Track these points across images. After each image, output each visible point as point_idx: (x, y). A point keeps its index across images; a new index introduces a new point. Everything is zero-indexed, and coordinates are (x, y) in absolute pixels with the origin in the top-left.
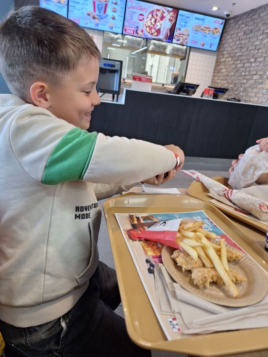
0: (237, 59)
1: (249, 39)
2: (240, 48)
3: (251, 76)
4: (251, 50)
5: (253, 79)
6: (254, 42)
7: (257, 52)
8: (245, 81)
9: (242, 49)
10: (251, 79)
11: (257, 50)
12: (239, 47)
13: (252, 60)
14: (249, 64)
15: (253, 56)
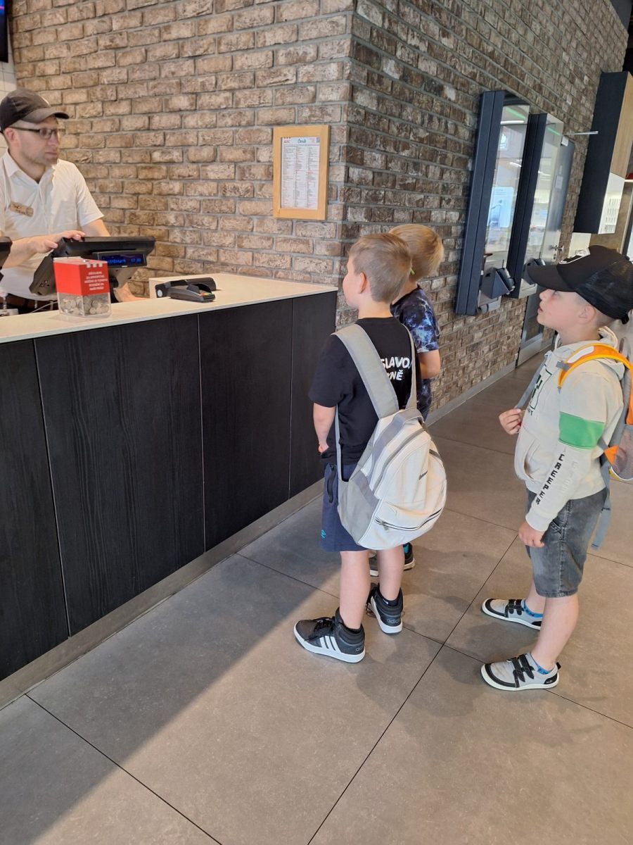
0: (111, 94)
1: (138, 14)
2: (112, 53)
3: (195, 166)
4: (164, 59)
5: (207, 179)
6: (167, 28)
7: (192, 70)
8: (176, 187)
9: (120, 54)
10: (199, 178)
11: (190, 62)
12: (106, 48)
13: (182, 102)
14: (175, 119)
15: (180, 84)
